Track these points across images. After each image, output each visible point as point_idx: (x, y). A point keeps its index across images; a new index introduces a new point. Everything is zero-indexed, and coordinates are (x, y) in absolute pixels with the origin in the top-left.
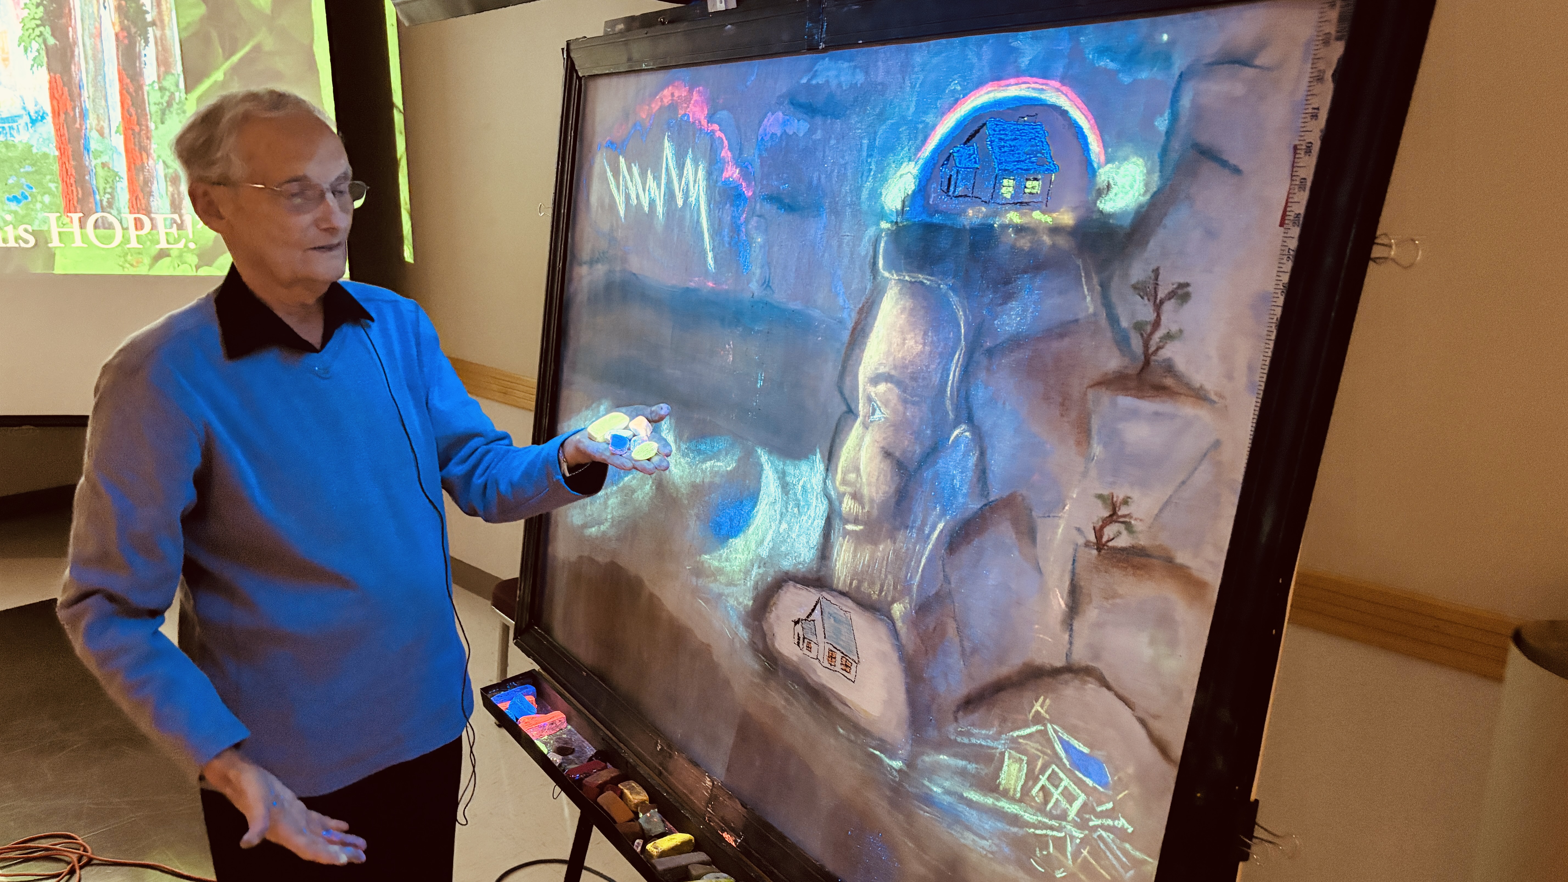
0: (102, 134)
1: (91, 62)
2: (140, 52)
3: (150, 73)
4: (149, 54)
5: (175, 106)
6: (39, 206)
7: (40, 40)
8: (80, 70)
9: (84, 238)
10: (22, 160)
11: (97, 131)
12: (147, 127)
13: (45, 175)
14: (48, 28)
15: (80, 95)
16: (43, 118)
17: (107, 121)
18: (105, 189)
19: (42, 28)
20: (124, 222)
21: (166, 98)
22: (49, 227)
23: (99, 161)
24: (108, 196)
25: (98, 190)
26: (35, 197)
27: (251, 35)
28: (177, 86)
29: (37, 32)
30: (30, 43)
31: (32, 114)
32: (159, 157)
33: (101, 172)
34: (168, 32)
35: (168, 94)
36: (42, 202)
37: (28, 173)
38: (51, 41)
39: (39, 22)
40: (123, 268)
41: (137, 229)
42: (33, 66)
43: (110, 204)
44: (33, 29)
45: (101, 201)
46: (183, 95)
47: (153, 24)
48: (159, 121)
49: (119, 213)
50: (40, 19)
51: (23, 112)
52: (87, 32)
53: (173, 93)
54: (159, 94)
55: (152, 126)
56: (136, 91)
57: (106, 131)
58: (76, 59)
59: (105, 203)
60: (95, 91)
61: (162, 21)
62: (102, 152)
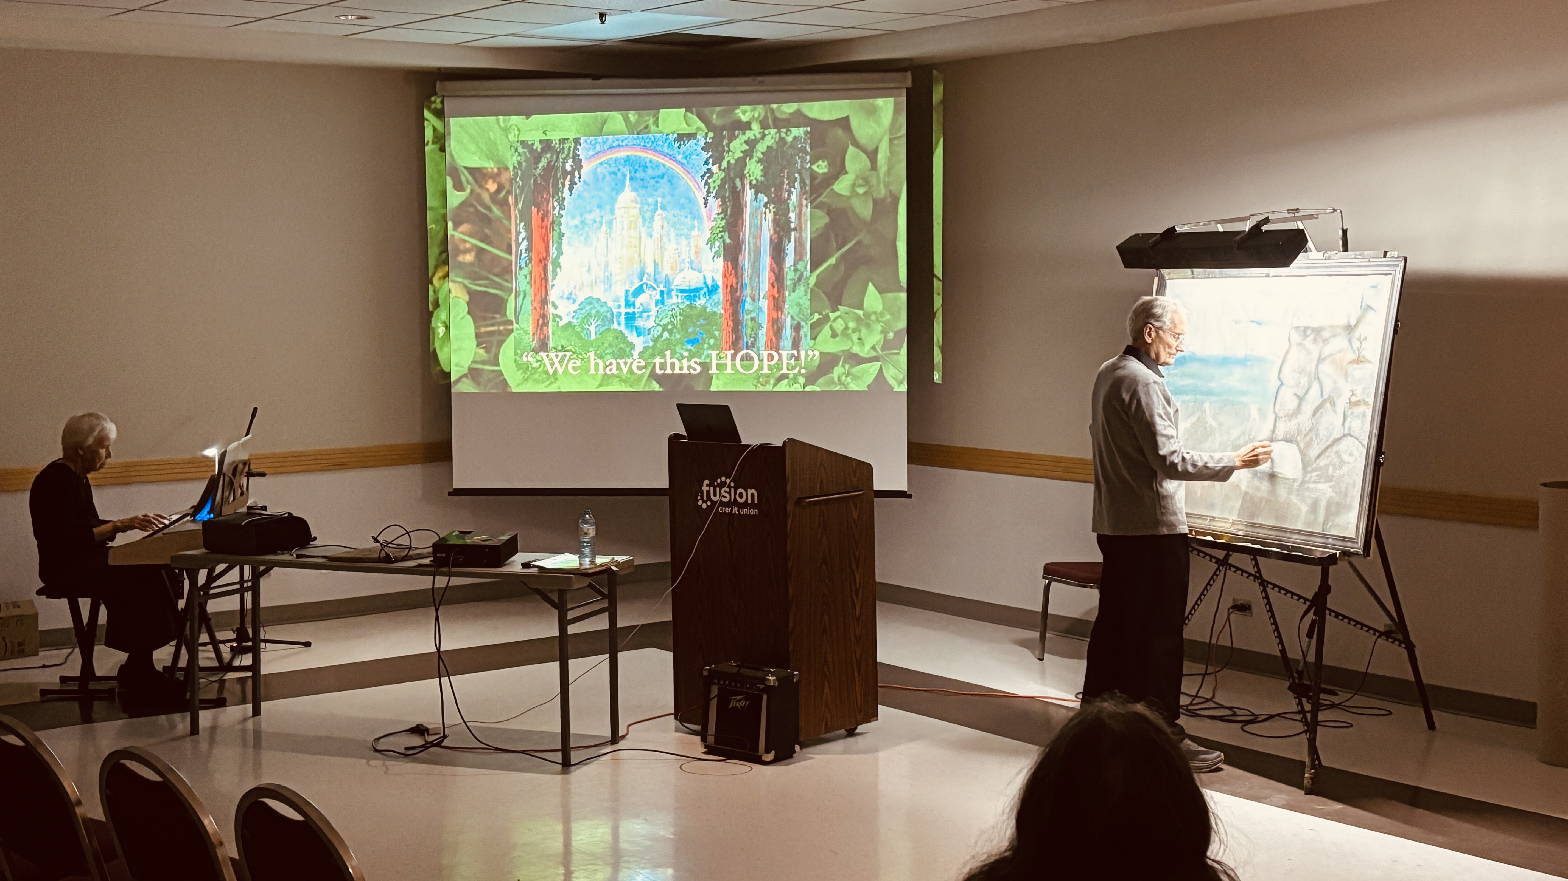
0: (753, 299)
1: (752, 254)
2: (785, 247)
3: (789, 261)
4: (790, 248)
5: (803, 281)
6: (706, 346)
7: (721, 240)
8: (744, 259)
9: (733, 366)
10: (699, 316)
11: (751, 297)
12: (783, 294)
13: (712, 326)
14: (727, 233)
15: (742, 275)
16: (716, 289)
17: (758, 291)
18: (751, 335)
19: (723, 233)
20: (761, 355)
21: (798, 276)
22: (711, 360)
23: (749, 317)
24: (752, 339)
25: (746, 335)
26: (704, 340)
27: (856, 235)
28: (806, 267)
29: (720, 235)
30: (714, 242)
31: (710, 287)
32: (789, 313)
33: (749, 323)
34: (804, 235)
35: (799, 273)
36: (709, 344)
37: (701, 325)
38: (728, 241)
39: (721, 229)
40: (756, 386)
41: (768, 361)
42: (714, 257)
43: (753, 345)
44: (718, 234)
45: (747, 343)
46: (808, 274)
47: (795, 229)
48: (791, 290)
49: (758, 350)
50: (722, 227)
51: (704, 286)
52: (752, 236)
53: (802, 273)
54: (793, 273)
55: (787, 293)
56: (779, 272)
57: (757, 297)
58: (743, 252)
59: (749, 344)
60: (753, 272)
61: (801, 228)
62: (752, 311)
